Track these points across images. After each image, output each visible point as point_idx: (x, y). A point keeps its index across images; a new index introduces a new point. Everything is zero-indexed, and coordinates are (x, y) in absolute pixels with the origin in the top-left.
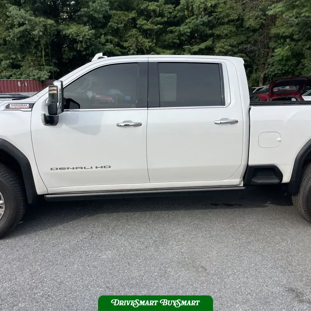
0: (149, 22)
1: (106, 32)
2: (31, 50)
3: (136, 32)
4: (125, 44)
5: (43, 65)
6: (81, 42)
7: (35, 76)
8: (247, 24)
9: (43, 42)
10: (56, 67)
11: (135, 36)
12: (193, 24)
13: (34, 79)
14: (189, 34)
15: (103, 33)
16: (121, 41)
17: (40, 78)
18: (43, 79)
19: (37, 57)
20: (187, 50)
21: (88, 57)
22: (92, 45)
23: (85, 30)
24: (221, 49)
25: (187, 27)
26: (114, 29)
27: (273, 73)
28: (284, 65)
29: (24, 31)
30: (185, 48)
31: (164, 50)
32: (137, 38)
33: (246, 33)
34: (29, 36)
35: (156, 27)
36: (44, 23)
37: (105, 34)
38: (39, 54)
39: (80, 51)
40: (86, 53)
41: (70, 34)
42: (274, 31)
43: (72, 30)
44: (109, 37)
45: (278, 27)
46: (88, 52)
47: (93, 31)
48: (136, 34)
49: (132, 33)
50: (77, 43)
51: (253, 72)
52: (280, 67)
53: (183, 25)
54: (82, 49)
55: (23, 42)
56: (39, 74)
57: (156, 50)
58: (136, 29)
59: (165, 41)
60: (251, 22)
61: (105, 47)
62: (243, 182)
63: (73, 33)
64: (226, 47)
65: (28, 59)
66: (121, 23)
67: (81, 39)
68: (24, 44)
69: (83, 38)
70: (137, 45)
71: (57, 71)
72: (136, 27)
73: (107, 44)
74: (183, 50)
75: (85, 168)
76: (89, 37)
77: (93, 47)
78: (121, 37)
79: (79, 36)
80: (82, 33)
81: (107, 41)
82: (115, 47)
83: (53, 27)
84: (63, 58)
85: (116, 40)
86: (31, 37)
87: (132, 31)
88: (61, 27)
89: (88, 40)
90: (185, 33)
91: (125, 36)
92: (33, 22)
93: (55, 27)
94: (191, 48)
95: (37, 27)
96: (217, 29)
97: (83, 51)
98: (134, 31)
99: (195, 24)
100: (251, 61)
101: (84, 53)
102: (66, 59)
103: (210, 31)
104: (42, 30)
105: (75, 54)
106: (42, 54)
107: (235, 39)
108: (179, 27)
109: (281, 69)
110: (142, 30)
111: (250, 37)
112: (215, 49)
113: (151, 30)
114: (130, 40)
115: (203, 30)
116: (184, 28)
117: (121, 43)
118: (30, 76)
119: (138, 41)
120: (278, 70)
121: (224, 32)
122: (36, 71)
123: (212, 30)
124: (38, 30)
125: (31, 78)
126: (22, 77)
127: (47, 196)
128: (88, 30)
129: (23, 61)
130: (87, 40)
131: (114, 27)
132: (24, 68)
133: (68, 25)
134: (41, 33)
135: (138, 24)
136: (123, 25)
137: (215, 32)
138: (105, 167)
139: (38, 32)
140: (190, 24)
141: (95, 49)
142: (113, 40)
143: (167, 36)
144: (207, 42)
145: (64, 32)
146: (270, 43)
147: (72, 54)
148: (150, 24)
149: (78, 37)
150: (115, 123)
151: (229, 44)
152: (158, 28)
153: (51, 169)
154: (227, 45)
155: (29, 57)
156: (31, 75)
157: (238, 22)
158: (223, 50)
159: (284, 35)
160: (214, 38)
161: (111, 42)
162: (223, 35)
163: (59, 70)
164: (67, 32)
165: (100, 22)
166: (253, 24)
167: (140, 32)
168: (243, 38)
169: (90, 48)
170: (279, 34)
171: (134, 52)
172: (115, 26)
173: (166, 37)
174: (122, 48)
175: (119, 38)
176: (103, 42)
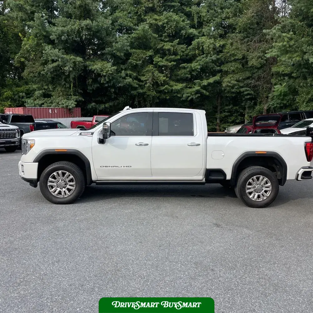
0: (164, 60)
1: (126, 67)
2: (61, 82)
3: (153, 68)
4: (143, 78)
5: (71, 95)
6: (105, 76)
7: (63, 104)
8: (250, 64)
9: (72, 76)
10: (81, 97)
11: (152, 71)
12: (203, 62)
13: (63, 107)
14: (199, 70)
15: (124, 68)
16: (139, 75)
17: (68, 106)
18: (71, 107)
19: (65, 88)
20: (197, 84)
21: (109, 89)
22: (113, 78)
23: (109, 66)
24: (228, 83)
25: (197, 64)
26: (133, 65)
27: (273, 107)
28: (282, 100)
29: (56, 66)
30: (195, 82)
31: (177, 83)
32: (153, 73)
33: (251, 70)
34: (60, 71)
35: (170, 64)
36: (74, 60)
37: (125, 70)
38: (68, 86)
39: (103, 84)
40: (108, 85)
41: (95, 70)
42: (274, 69)
43: (97, 66)
44: (129, 72)
45: (279, 66)
46: (109, 85)
47: (115, 68)
48: (152, 70)
49: (149, 68)
50: (101, 77)
51: (257, 104)
52: (279, 101)
53: (194, 62)
54: (105, 82)
55: (54, 75)
56: (67, 103)
57: (170, 84)
58: (152, 65)
59: (178, 76)
60: (253, 62)
61: (125, 80)
62: (205, 179)
63: (98, 69)
64: (232, 82)
65: (58, 90)
66: (140, 60)
67: (104, 74)
68: (55, 77)
69: (106, 73)
70: (153, 79)
71: (82, 100)
72: (153, 64)
73: (126, 77)
74: (194, 83)
75: (118, 167)
76: (111, 73)
77: (114, 81)
78: (139, 72)
80: (106, 68)
81: (127, 75)
82: (133, 80)
83: (81, 63)
84: (88, 89)
85: (135, 74)
86: (62, 71)
87: (149, 67)
88: (88, 63)
89: (111, 75)
90: (195, 70)
91: (143, 71)
92: (65, 59)
93: (83, 63)
94: (201, 82)
95: (68, 64)
96: (225, 66)
97: (106, 83)
98: (151, 67)
99: (205, 62)
100: (256, 95)
101: (106, 85)
102: (90, 90)
103: (219, 68)
104: (72, 66)
105: (99, 85)
106: (70, 86)
107: (241, 75)
108: (191, 64)
109: (280, 103)
110: (158, 66)
111: (254, 73)
112: (222, 83)
113: (166, 66)
114: (147, 74)
115: (212, 66)
116: (195, 65)
117: (139, 77)
118: (60, 105)
119: (154, 75)
120: (277, 104)
121: (231, 68)
122: (65, 100)
123: (220, 66)
124: (69, 66)
125: (60, 106)
126: (52, 105)
127: (97, 181)
128: (110, 66)
129: (53, 91)
130: (109, 75)
131: (133, 64)
132: (54, 97)
133: (94, 61)
134: (71, 69)
135: (155, 61)
136: (141, 62)
137: (223, 68)
138: (128, 167)
139: (69, 68)
140: (200, 61)
142: (132, 74)
143: (180, 71)
144: (216, 77)
145: (90, 68)
146: (272, 80)
147: (96, 86)
148: (165, 61)
149: (102, 72)
150: (135, 144)
151: (235, 79)
152: (172, 65)
153: (101, 167)
154: (233, 80)
155: (58, 88)
156: (60, 103)
157: (244, 61)
158: (229, 84)
159: (283, 73)
160: (221, 74)
161: (130, 77)
162: (231, 71)
163: (83, 100)
164: (93, 68)
165: (121, 59)
166: (255, 64)
167: (156, 67)
168: (248, 74)
169: (112, 82)
170: (279, 72)
171: (150, 85)
172: (134, 62)
173: (179, 73)
174: (139, 82)
175: (137, 72)
176: (123, 77)
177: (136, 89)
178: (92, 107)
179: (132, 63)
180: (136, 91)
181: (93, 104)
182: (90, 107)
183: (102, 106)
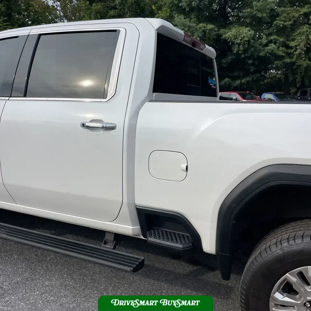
3: (308, 29)
4: (292, 44)
6: (239, 44)
11: (306, 33)
16: (288, 40)
21: (247, 60)
22: (250, 47)
23: (245, 32)
26: (279, 28)
32: (307, 36)
36: (203, 29)
37: (269, 35)
40: (245, 56)
41: (229, 38)
44: (273, 37)
46: (247, 55)
47: (252, 32)
48: (307, 31)
49: (302, 30)
50: (235, 45)
58: (307, 26)
63: (231, 36)
66: (290, 20)
67: (239, 42)
69: (241, 40)
70: (307, 43)
72: (308, 24)
73: (269, 44)
76: (247, 39)
77: (252, 49)
78: (287, 36)
79: (237, 38)
80: (241, 35)
83: (214, 32)
85: (281, 40)
87: (303, 28)
89: (247, 42)
91: (294, 34)
95: (196, 33)
97: (242, 54)
98: (305, 28)
101: (243, 56)
102: (225, 63)
104: (200, 35)
114: (299, 38)
117: (288, 43)
119: (308, 38)
128: (248, 31)
130: (245, 42)
131: (280, 26)
136: (291, 22)
141: (255, 51)
142: (278, 40)
149: (236, 40)
161: (275, 43)
164: (226, 36)
169: (250, 51)
171: (302, 52)
172: (281, 24)
174: (287, 49)
175: (285, 37)
176: (264, 43)
177: (281, 58)
178: (225, 82)
179: (278, 25)
180: (281, 62)
181: (226, 79)
182: (223, 83)
183: (238, 82)
